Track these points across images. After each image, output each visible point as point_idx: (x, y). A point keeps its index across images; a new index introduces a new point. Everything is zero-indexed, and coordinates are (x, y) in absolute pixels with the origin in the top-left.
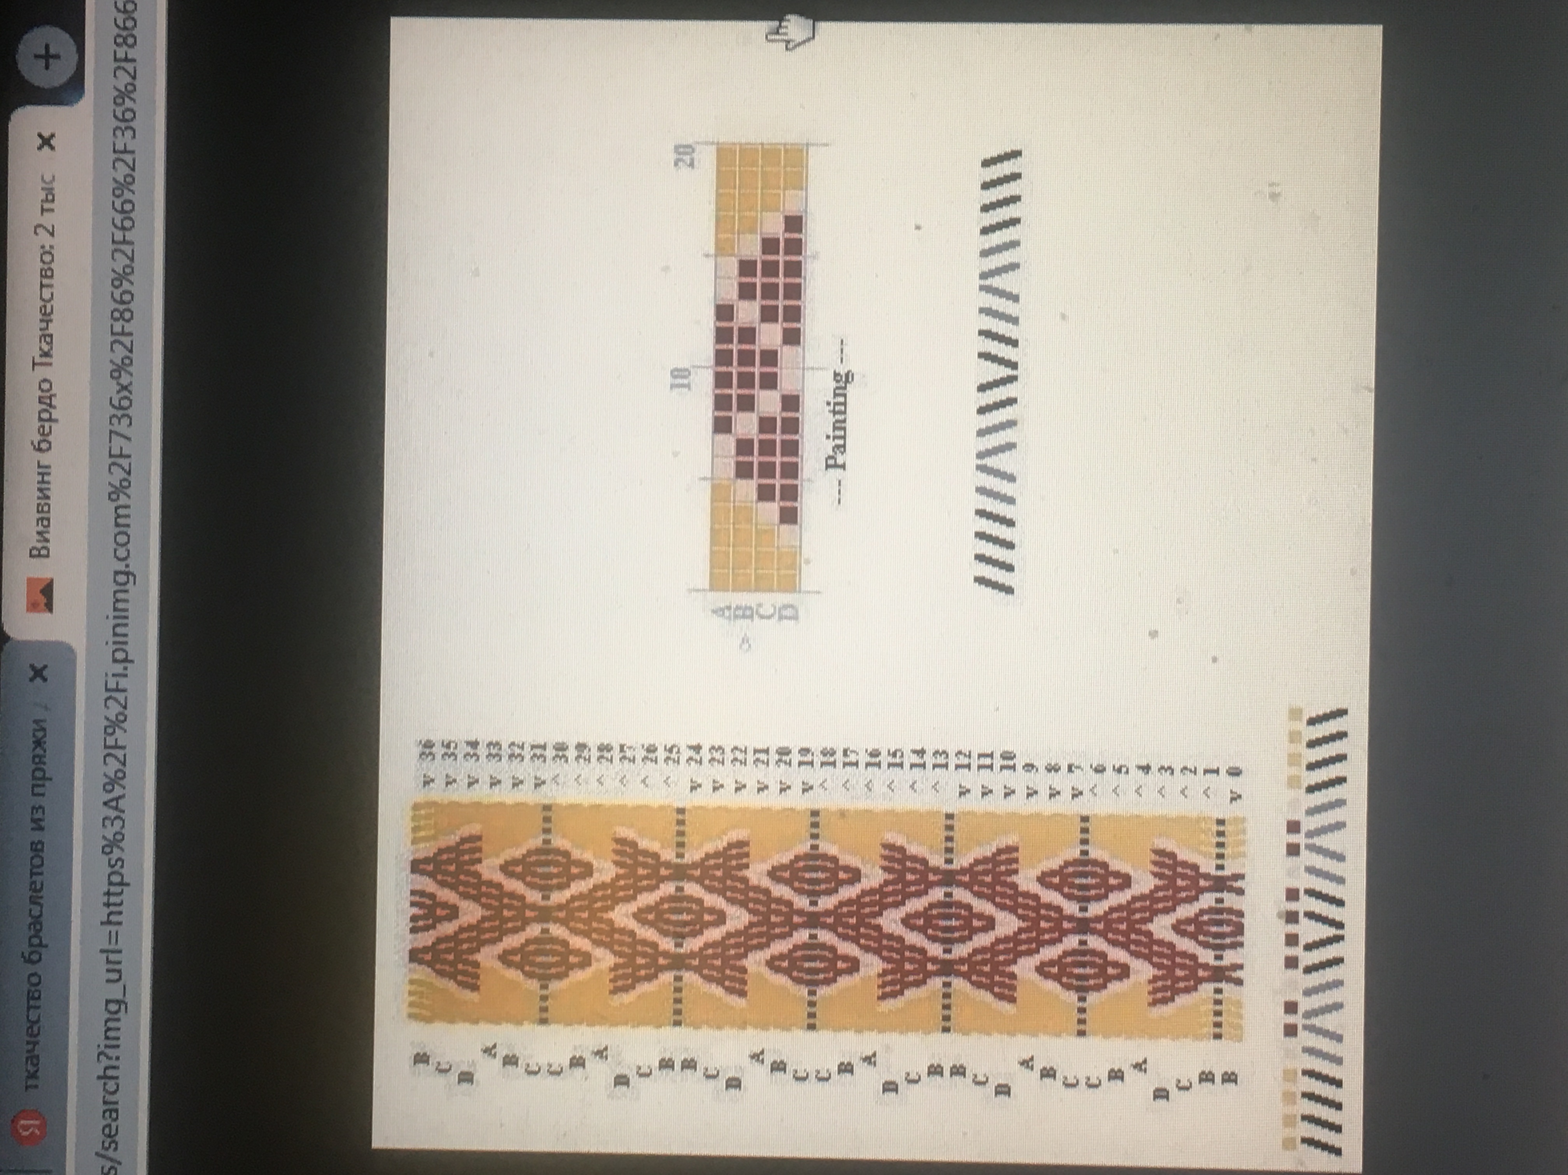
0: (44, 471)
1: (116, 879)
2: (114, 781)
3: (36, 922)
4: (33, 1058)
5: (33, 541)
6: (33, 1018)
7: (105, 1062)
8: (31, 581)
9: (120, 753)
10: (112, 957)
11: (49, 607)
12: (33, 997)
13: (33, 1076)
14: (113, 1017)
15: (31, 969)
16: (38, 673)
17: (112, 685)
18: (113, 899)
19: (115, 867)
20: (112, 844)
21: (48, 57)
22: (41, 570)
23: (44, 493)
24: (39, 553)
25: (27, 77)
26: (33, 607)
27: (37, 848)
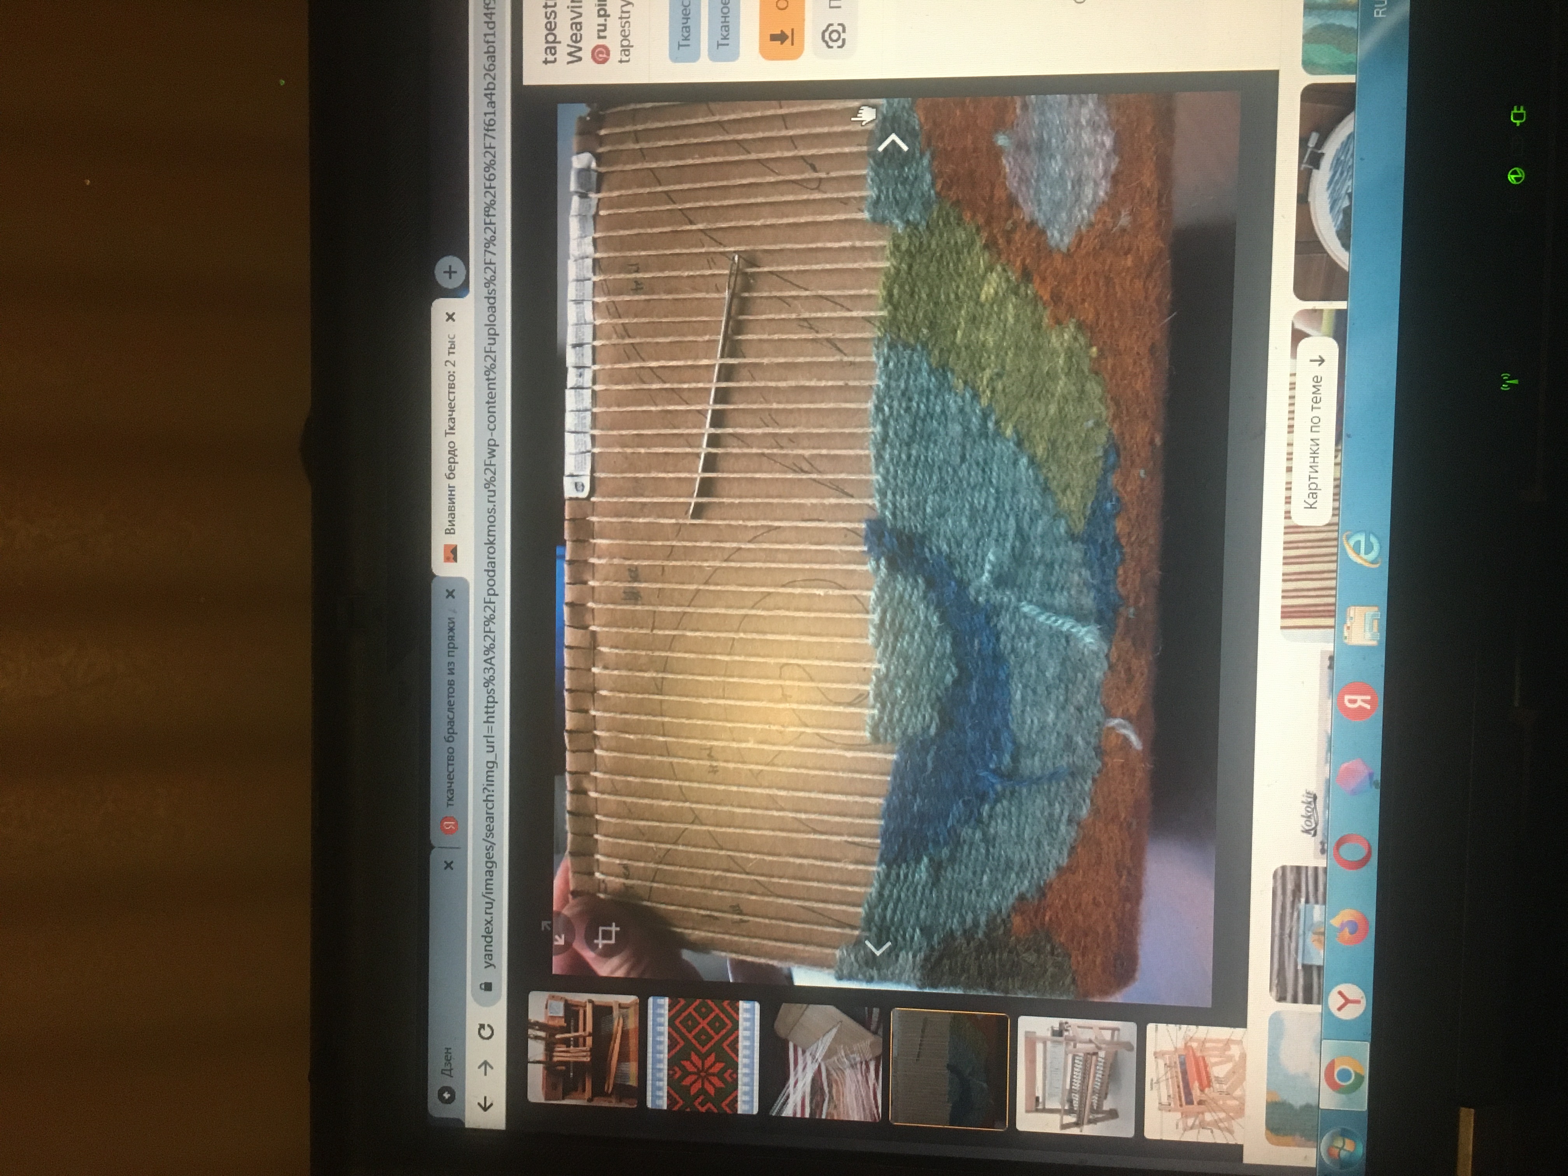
0: (452, 489)
1: (491, 699)
2: (489, 649)
3: (451, 722)
4: (450, 790)
5: (447, 525)
6: (451, 769)
7: (487, 793)
8: (446, 546)
9: (492, 635)
10: (490, 739)
11: (455, 559)
12: (450, 758)
13: (450, 799)
14: (490, 770)
15: (448, 745)
16: (450, 594)
17: (487, 600)
18: (490, 710)
19: (491, 694)
20: (488, 682)
21: (450, 272)
22: (451, 540)
23: (452, 499)
24: (450, 532)
25: (440, 282)
26: (447, 559)
27: (451, 684)
